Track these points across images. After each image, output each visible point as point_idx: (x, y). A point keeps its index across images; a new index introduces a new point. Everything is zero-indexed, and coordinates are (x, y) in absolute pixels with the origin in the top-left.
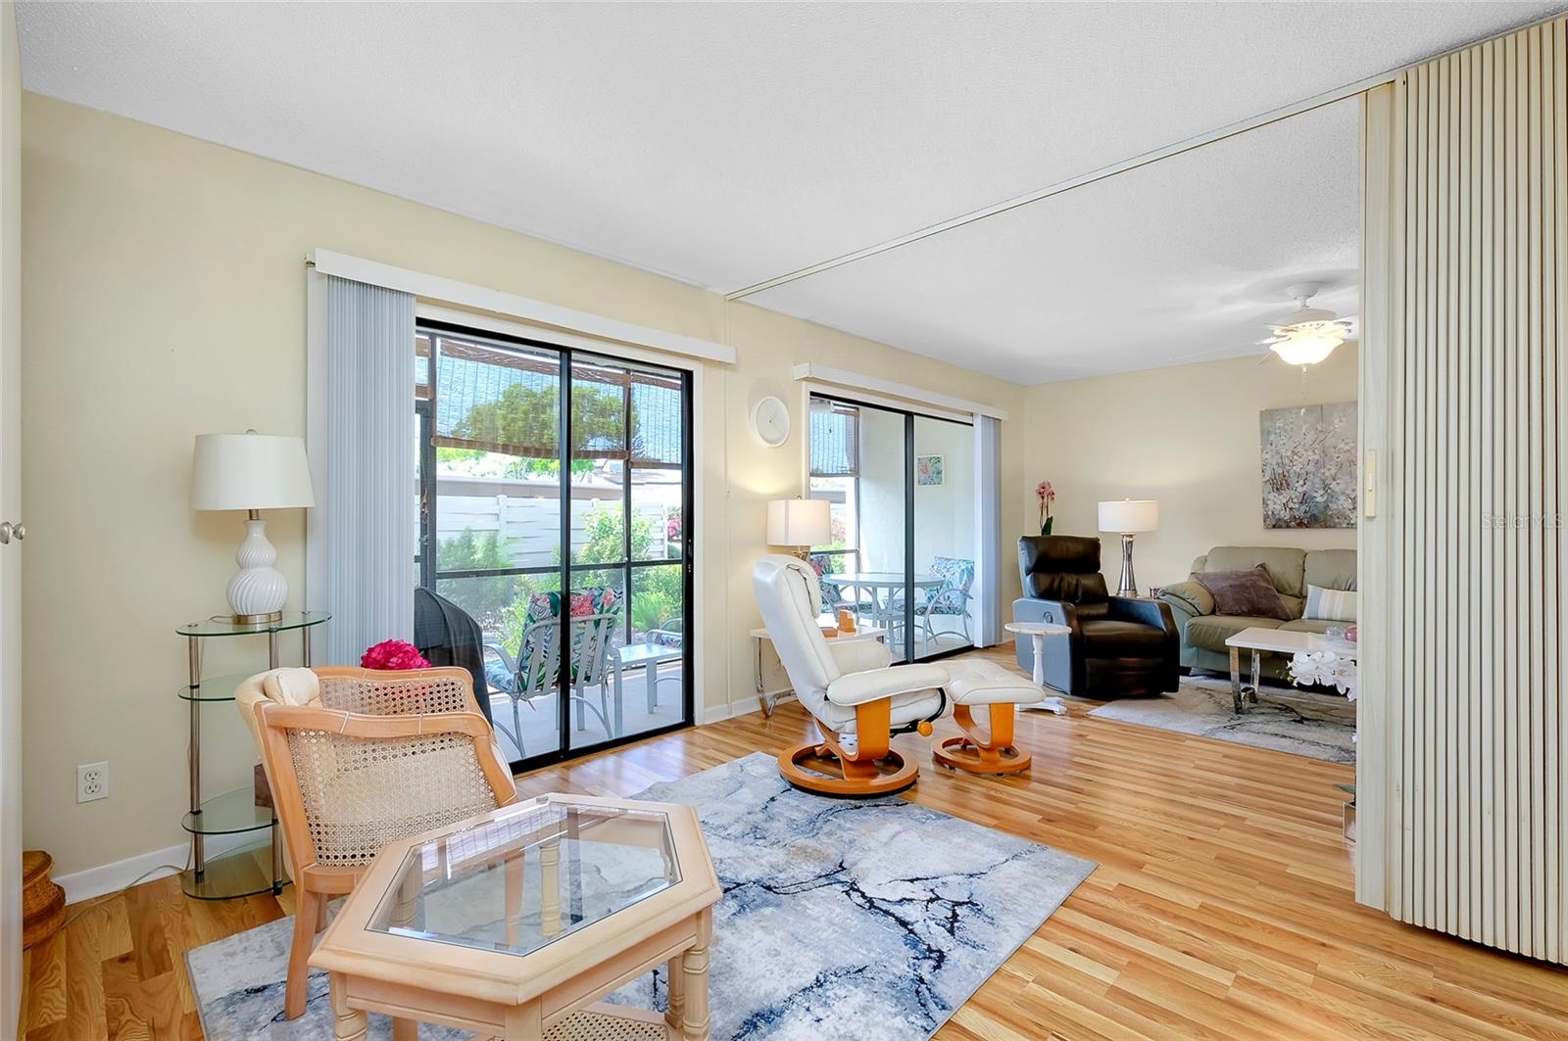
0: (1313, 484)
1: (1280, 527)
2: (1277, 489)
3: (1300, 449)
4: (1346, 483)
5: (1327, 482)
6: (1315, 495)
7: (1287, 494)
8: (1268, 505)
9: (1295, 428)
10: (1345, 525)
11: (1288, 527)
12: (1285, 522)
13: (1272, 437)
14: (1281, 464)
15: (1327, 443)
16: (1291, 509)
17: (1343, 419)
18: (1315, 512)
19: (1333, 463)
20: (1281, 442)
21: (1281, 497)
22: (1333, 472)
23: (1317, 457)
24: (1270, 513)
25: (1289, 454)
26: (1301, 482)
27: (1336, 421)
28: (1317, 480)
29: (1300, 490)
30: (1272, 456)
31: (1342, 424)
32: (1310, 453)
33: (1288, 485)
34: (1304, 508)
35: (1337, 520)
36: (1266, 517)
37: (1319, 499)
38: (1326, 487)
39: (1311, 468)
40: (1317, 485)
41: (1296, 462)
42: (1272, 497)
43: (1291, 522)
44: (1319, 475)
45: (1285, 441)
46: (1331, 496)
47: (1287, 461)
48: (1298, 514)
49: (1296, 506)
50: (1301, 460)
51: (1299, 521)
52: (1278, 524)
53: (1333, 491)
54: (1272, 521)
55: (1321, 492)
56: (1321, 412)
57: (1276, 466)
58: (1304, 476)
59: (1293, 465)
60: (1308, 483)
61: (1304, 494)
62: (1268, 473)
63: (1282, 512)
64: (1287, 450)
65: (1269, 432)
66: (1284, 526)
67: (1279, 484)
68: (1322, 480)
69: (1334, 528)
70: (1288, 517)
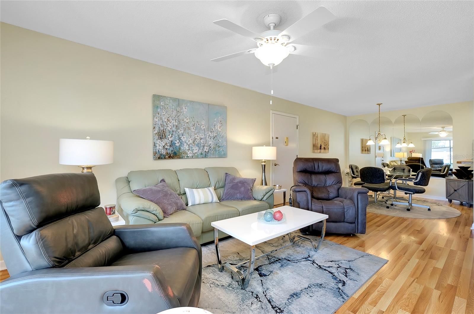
1: (162, 158)
2: (161, 138)
6: (176, 142)
7: (165, 141)
8: (156, 147)
9: (169, 108)
10: (186, 157)
11: (165, 158)
12: (164, 156)
13: (159, 110)
14: (162, 125)
15: (181, 118)
16: (166, 149)
17: (187, 108)
18: (175, 151)
19: (182, 128)
21: (162, 142)
22: (182, 132)
23: (177, 124)
24: (157, 151)
25: (166, 120)
26: (171, 135)
27: (184, 108)
28: (177, 135)
29: (170, 139)
30: (158, 120)
31: (186, 110)
32: (174, 121)
33: (165, 136)
34: (171, 149)
35: (183, 155)
36: (155, 153)
37: (177, 145)
38: (180, 139)
39: (174, 129)
40: (176, 138)
41: (168, 125)
42: (158, 143)
43: (166, 156)
44: (177, 132)
45: (164, 113)
46: (181, 143)
47: (165, 124)
48: (169, 151)
49: (168, 147)
50: (171, 124)
51: (169, 155)
52: (161, 157)
53: (182, 141)
54: (158, 156)
55: (178, 141)
56: (178, 102)
57: (160, 126)
58: (172, 133)
59: (168, 127)
60: (173, 136)
61: (172, 142)
62: (157, 129)
63: (163, 150)
64: (165, 118)
65: (158, 107)
66: (163, 158)
67: (161, 135)
68: (179, 135)
69: (182, 158)
70: (165, 153)
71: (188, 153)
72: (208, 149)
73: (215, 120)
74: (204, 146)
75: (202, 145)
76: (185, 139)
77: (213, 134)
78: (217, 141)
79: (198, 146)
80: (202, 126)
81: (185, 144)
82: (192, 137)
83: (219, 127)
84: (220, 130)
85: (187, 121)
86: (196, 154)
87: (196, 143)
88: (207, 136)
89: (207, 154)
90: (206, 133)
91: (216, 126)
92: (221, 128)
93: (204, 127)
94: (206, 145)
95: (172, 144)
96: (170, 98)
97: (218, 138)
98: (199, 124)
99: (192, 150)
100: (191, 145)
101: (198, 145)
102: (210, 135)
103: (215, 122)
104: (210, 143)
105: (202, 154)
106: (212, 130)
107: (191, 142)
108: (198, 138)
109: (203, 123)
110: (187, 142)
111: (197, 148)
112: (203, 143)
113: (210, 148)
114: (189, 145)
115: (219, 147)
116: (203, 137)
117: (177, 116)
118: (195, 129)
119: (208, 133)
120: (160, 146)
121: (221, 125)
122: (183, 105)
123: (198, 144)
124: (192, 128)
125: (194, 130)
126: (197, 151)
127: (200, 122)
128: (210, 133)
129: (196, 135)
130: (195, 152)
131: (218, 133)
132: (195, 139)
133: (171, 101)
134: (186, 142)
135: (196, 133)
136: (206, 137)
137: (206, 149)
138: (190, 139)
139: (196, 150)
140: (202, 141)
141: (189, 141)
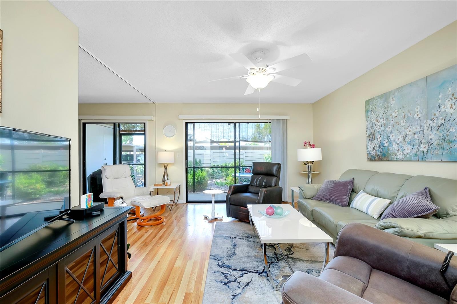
0: (384, 137)
2: (371, 141)
3: (379, 118)
4: (396, 136)
5: (389, 135)
6: (385, 142)
7: (375, 142)
8: (368, 149)
9: (377, 107)
10: (395, 160)
11: (375, 160)
12: (374, 157)
13: (369, 114)
14: (372, 127)
15: (388, 114)
16: (376, 150)
17: (394, 99)
18: (384, 152)
19: (391, 125)
20: (372, 116)
21: (372, 144)
22: (391, 129)
23: (385, 122)
24: (369, 153)
25: (375, 121)
26: (379, 136)
27: (391, 100)
28: (385, 134)
29: (379, 140)
30: (369, 123)
31: (394, 102)
32: (382, 120)
33: (375, 138)
34: (380, 150)
35: (392, 156)
36: (368, 155)
37: (386, 145)
38: (388, 138)
39: (382, 128)
40: (385, 137)
41: (377, 126)
42: (369, 145)
43: (376, 157)
44: (386, 131)
45: (373, 115)
46: (390, 143)
47: (374, 125)
48: (378, 153)
49: (378, 149)
50: (379, 124)
51: (378, 156)
52: (372, 159)
53: (391, 140)
54: (369, 157)
55: (386, 141)
56: (385, 97)
57: (371, 128)
58: (380, 133)
59: (376, 127)
60: (382, 136)
61: (380, 142)
62: (368, 132)
63: (373, 152)
64: (374, 119)
65: (368, 111)
66: (374, 160)
67: (371, 137)
68: (387, 134)
69: (391, 161)
70: (375, 155)
71: (398, 154)
72: (427, 147)
73: (440, 96)
74: (419, 144)
75: (417, 142)
76: (394, 137)
77: (437, 122)
78: (445, 132)
79: (411, 145)
80: (416, 115)
81: (394, 143)
82: (401, 133)
83: (449, 106)
84: (452, 111)
85: (396, 115)
86: (408, 156)
87: (408, 140)
88: (426, 128)
89: (425, 154)
90: (422, 124)
91: (442, 107)
92: (454, 107)
93: (420, 116)
94: (423, 141)
95: (381, 145)
96: (378, 96)
97: (448, 126)
98: (411, 114)
99: (403, 150)
100: (401, 144)
101: (410, 143)
102: (431, 125)
103: (440, 101)
104: (430, 137)
105: (416, 155)
106: (435, 115)
107: (401, 139)
108: (411, 133)
109: (418, 109)
110: (396, 140)
111: (409, 147)
112: (418, 139)
113: (432, 146)
114: (398, 144)
115: (450, 142)
116: (418, 130)
117: (385, 113)
118: (405, 121)
119: (427, 122)
120: (371, 148)
121: (454, 100)
122: (391, 97)
123: (411, 141)
124: (402, 121)
125: (404, 124)
126: (409, 151)
127: (412, 110)
128: (431, 122)
129: (408, 130)
130: (406, 152)
131: (447, 119)
132: (406, 136)
133: (379, 99)
134: (394, 141)
135: (406, 127)
136: (422, 129)
137: (424, 147)
138: (399, 136)
139: (407, 149)
140: (416, 136)
141: (398, 139)
